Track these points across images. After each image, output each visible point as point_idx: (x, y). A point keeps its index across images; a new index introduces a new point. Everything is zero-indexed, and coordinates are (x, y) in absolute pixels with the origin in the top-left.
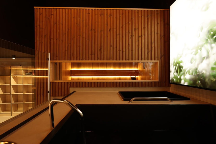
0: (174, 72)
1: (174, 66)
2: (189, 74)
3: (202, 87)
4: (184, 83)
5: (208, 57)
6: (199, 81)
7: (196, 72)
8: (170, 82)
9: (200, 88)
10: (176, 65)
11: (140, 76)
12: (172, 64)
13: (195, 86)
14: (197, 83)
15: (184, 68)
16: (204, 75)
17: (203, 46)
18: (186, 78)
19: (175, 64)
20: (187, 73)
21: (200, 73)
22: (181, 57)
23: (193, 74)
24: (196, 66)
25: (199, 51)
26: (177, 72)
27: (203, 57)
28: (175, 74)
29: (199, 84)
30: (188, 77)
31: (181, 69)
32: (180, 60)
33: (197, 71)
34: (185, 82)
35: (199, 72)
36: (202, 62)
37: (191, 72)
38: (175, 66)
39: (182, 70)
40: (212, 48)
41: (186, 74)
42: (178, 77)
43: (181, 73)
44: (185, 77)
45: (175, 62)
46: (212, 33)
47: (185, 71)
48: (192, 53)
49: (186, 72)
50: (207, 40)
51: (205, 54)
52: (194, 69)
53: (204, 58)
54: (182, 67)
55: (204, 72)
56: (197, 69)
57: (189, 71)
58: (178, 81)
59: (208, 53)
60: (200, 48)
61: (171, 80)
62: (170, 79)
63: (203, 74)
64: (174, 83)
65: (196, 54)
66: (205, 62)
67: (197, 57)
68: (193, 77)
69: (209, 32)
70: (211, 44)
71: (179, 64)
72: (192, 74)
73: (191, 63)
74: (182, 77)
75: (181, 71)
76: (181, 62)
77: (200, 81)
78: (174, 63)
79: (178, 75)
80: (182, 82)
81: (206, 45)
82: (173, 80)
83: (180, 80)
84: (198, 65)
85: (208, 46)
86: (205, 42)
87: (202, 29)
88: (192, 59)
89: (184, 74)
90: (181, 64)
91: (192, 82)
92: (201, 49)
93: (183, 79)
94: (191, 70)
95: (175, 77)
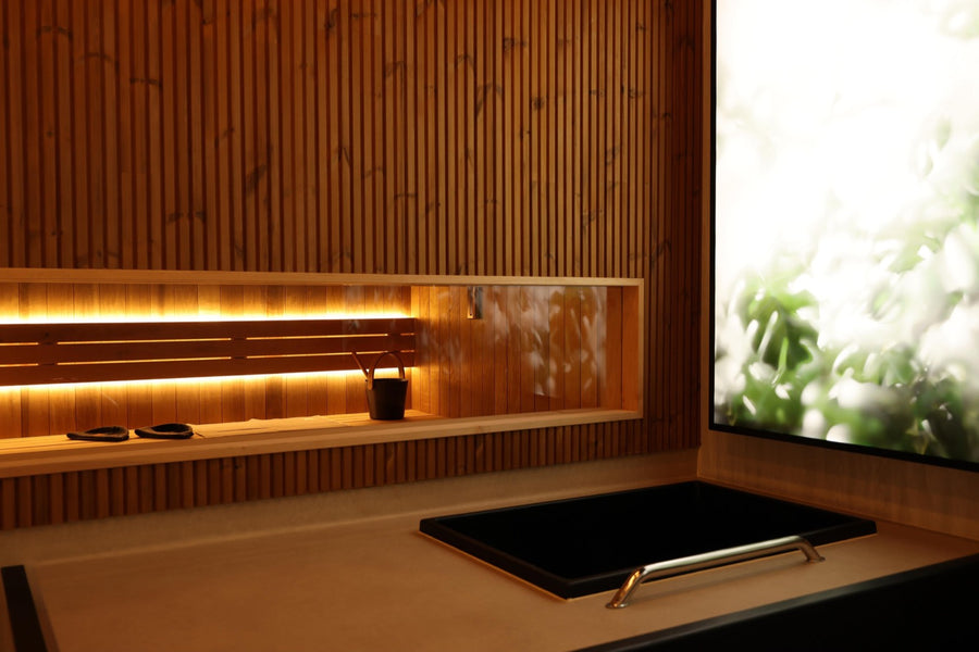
0: (750, 361)
1: (747, 321)
2: (862, 381)
3: (942, 453)
4: (826, 430)
6: (925, 424)
7: (905, 370)
8: (717, 419)
9: (930, 459)
10: (764, 320)
11: (435, 369)
12: (733, 306)
13: (897, 447)
14: (914, 431)
15: (821, 343)
16: (958, 393)
17: (948, 227)
18: (835, 401)
19: (753, 308)
20: (841, 371)
21: (933, 380)
22: (800, 270)
23: (888, 380)
24: (906, 337)
25: (925, 252)
26: (771, 358)
27: (951, 287)
28: (759, 371)
29: (921, 439)
30: (851, 393)
31: (804, 342)
32: (794, 289)
33: (914, 365)
34: (830, 422)
35: (923, 373)
36: (943, 315)
37: (871, 368)
38: (754, 326)
39: (811, 350)
41: (834, 374)
42: (782, 392)
43: (804, 368)
44: (833, 393)
45: (759, 298)
47: (828, 357)
48: (879, 260)
49: (836, 364)
50: (974, 200)
51: (960, 277)
52: (892, 352)
53: (958, 295)
54: (812, 336)
55: (956, 372)
56: (909, 354)
57: (856, 364)
58: (780, 415)
60: (930, 235)
61: (725, 407)
62: (719, 400)
63: (948, 383)
64: (739, 427)
65: (906, 265)
66: (964, 318)
67: (915, 284)
68: (883, 396)
71: (785, 310)
72: (880, 382)
73: (875, 313)
74: (809, 395)
75: (798, 355)
76: (805, 302)
77: (930, 422)
78: (749, 300)
79: (783, 381)
80: (811, 425)
81: (967, 228)
82: (742, 408)
83: (796, 409)
84: (920, 330)
86: (961, 208)
87: (945, 133)
88: (881, 291)
89: (823, 376)
90: (802, 316)
91: (875, 426)
92: (937, 245)
93: (816, 406)
94: (871, 358)
95: (753, 390)
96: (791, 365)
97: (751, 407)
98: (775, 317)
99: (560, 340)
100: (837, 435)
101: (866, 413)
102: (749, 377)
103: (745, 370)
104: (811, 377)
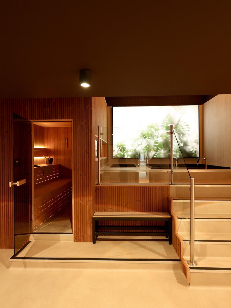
1: (118, 147)
5: (141, 144)
7: (135, 151)
8: (114, 158)
10: (120, 147)
12: (116, 145)
13: (134, 158)
14: (136, 156)
15: (127, 149)
17: (139, 139)
18: (128, 154)
19: (118, 146)
20: (129, 151)
24: (135, 148)
25: (137, 141)
26: (121, 151)
27: (139, 144)
28: (119, 152)
30: (130, 153)
31: (125, 149)
32: (123, 144)
33: (136, 150)
34: (128, 156)
36: (138, 146)
37: (132, 151)
38: (119, 148)
39: (125, 150)
40: (143, 141)
41: (128, 152)
43: (125, 151)
45: (119, 145)
46: (143, 135)
50: (141, 137)
51: (140, 143)
53: (140, 144)
56: (135, 149)
57: (130, 151)
58: (122, 156)
59: (141, 142)
61: (115, 156)
62: (114, 155)
66: (140, 146)
68: (133, 153)
69: (142, 134)
70: (143, 139)
71: (122, 146)
72: (133, 152)
73: (132, 146)
74: (125, 154)
78: (118, 145)
79: (122, 153)
80: (126, 157)
81: (140, 139)
82: (117, 156)
83: (124, 155)
84: (136, 148)
85: (141, 140)
87: (138, 131)
89: (127, 152)
90: (124, 146)
91: (132, 156)
92: (138, 140)
93: (126, 155)
94: (132, 150)
95: (118, 154)
96: (123, 151)
97: (118, 156)
98: (121, 147)
100: (129, 157)
101: (131, 155)
102: (118, 153)
103: (117, 152)
104: (126, 152)
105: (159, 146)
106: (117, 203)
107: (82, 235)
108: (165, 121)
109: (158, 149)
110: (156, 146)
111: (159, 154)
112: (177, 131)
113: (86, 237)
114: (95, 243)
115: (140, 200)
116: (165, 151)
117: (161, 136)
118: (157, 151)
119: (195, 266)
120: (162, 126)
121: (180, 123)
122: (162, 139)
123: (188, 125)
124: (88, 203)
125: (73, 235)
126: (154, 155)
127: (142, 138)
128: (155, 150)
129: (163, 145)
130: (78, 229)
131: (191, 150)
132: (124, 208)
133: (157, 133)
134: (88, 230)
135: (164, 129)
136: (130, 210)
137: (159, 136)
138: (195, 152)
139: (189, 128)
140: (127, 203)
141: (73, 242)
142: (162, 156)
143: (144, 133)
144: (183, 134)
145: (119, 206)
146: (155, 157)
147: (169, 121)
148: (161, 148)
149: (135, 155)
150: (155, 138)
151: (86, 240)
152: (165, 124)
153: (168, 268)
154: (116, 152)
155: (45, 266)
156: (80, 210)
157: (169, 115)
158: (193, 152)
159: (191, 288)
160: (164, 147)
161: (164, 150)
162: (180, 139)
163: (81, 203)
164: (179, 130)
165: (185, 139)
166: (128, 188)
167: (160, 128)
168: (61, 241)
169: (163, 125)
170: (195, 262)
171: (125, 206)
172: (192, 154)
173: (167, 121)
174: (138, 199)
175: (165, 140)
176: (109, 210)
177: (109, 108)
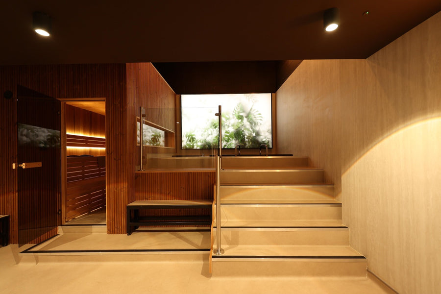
2: (201, 143)
5: (212, 134)
8: (182, 148)
9: (208, 149)
10: (189, 137)
12: (184, 136)
13: (205, 148)
15: (196, 139)
17: (209, 128)
22: (193, 132)
23: (204, 142)
25: (206, 131)
26: (190, 141)
28: (188, 143)
30: (199, 144)
31: (194, 139)
32: (193, 134)
34: (197, 147)
35: (207, 141)
36: (208, 136)
37: (202, 141)
38: (187, 138)
42: (191, 144)
43: (194, 142)
44: (197, 144)
45: (188, 135)
48: (202, 131)
49: (198, 141)
51: (210, 133)
52: (204, 140)
57: (200, 141)
58: (191, 147)
59: (212, 132)
62: (183, 146)
64: (186, 149)
66: (210, 136)
67: (206, 133)
68: (203, 144)
69: (212, 123)
71: (192, 136)
73: (202, 136)
74: (195, 144)
77: (207, 146)
78: (186, 135)
80: (195, 147)
83: (193, 146)
84: (206, 137)
85: (212, 129)
87: (208, 120)
88: (203, 134)
89: (196, 142)
90: (194, 136)
91: (202, 147)
92: (208, 130)
95: (187, 145)
96: (192, 141)
97: (187, 146)
99: (153, 141)
100: (198, 148)
101: (201, 145)
105: (231, 136)
106: (159, 191)
107: (116, 226)
108: (237, 110)
109: (229, 139)
110: (226, 136)
111: (230, 144)
112: (249, 119)
113: (120, 227)
114: (130, 234)
115: (184, 187)
116: (237, 142)
117: (232, 126)
118: (228, 141)
119: (221, 254)
120: (233, 115)
121: (252, 112)
122: (233, 128)
123: (260, 114)
124: (122, 190)
125: (106, 226)
126: (225, 146)
127: (212, 127)
128: (226, 141)
129: (235, 134)
130: (111, 219)
131: (264, 140)
132: (167, 196)
133: (228, 122)
134: (123, 220)
135: (235, 118)
136: (174, 198)
137: (230, 125)
138: (268, 142)
139: (261, 117)
140: (170, 191)
141: (106, 234)
142: (233, 146)
143: (215, 122)
144: (255, 123)
145: (162, 194)
146: (226, 147)
147: (241, 109)
148: (233, 138)
149: (204, 146)
150: (226, 127)
151: (120, 231)
152: (237, 113)
153: (197, 258)
154: (185, 143)
155: (60, 261)
156: (113, 199)
157: (240, 103)
158: (266, 142)
159: (213, 279)
160: (235, 137)
161: (236, 140)
162: (252, 128)
163: (115, 190)
164: (251, 119)
165: (257, 128)
166: (171, 175)
167: (231, 116)
168: (93, 234)
169: (234, 113)
170: (222, 250)
171: (168, 194)
172: (265, 144)
173: (239, 110)
174: (182, 186)
175: (236, 129)
176: (150, 198)
177: (178, 96)
